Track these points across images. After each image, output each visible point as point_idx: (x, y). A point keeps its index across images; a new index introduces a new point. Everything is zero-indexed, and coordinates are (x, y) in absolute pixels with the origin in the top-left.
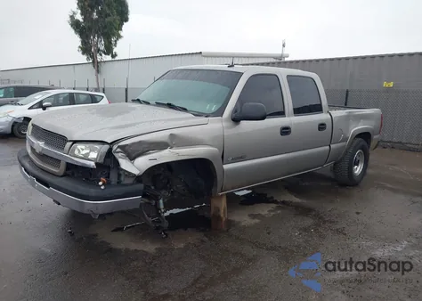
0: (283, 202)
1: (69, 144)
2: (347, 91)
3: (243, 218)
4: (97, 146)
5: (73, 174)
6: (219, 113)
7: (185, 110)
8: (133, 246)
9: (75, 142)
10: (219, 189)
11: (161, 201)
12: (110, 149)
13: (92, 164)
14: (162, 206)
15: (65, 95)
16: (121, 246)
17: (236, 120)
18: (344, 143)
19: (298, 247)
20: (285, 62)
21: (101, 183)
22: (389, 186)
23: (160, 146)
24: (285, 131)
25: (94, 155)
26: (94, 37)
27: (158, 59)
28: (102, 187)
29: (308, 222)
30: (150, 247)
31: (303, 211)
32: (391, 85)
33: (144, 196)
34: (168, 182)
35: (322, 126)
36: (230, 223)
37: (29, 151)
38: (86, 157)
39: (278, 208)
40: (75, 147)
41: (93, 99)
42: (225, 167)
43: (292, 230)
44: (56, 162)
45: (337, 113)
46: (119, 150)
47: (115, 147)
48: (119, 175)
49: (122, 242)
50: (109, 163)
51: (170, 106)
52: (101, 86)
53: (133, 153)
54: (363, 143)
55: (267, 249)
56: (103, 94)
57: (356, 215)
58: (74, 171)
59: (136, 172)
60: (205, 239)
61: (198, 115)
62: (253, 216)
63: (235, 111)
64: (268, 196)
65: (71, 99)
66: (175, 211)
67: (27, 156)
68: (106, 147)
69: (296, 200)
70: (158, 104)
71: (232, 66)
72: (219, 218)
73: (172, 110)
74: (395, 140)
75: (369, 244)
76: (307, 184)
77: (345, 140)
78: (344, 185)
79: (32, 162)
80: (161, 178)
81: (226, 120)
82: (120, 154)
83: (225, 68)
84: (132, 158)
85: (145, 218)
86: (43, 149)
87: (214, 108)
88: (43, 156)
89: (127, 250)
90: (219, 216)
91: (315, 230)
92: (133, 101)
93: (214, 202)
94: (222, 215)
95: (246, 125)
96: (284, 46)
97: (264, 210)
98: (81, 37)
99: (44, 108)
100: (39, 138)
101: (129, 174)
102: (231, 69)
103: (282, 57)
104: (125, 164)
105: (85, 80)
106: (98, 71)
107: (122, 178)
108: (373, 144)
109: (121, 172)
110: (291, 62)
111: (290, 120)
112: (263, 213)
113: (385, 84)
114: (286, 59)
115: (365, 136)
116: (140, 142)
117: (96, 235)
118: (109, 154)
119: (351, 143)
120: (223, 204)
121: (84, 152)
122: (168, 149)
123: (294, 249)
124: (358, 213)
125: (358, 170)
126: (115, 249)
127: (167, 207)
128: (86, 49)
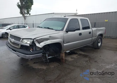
0: (80, 54)
1: (21, 40)
2: (95, 23)
3: (69, 59)
4: (30, 40)
5: (23, 48)
6: (62, 30)
7: (53, 29)
8: (40, 67)
9: (23, 39)
10: (63, 51)
11: (47, 55)
12: (33, 41)
13: (28, 45)
14: (47, 56)
15: (17, 26)
16: (36, 67)
17: (67, 32)
18: (96, 37)
19: (85, 66)
20: (78, 15)
21: (31, 50)
22: (108, 48)
23: (47, 39)
24: (80, 34)
25: (29, 42)
26: (24, 9)
27: (42, 15)
28: (31, 51)
29: (87, 59)
30: (44, 67)
31: (85, 56)
32: (107, 21)
33: (43, 53)
34: (49, 49)
35: (90, 33)
36: (66, 60)
37: (9, 42)
38: (26, 43)
39: (78, 56)
40: (23, 40)
41: (24, 27)
42: (64, 45)
43: (83, 61)
44: (18, 45)
45: (94, 29)
46: (36, 41)
47: (35, 40)
48: (36, 48)
49: (36, 66)
50: (33, 45)
51: (48, 28)
52: (26, 23)
53: (40, 41)
54: (101, 37)
55: (77, 67)
56: (27, 25)
57: (100, 57)
58: (23, 47)
59: (41, 47)
60: (59, 65)
61: (56, 30)
62: (72, 58)
63: (67, 29)
64: (75, 52)
65: (18, 27)
66: (50, 57)
67: (9, 43)
68: (32, 40)
69: (83, 53)
70: (45, 28)
71: (65, 16)
72: (63, 59)
73: (49, 29)
74: (108, 36)
75: (104, 65)
76: (86, 49)
77: (96, 36)
78: (96, 49)
79: (10, 45)
80: (47, 48)
81: (64, 32)
82: (36, 42)
83: (63, 17)
84: (39, 43)
85: (43, 60)
86: (14, 41)
87: (61, 29)
88: (14, 43)
89: (38, 69)
90: (63, 58)
91: (89, 61)
92: (37, 27)
93: (61, 55)
94: (64, 58)
95: (70, 33)
96: (77, 11)
97: (75, 56)
98: (20, 9)
99: (11, 30)
100: (12, 38)
101: (39, 47)
102: (65, 17)
103: (76, 14)
104: (37, 45)
105: (21, 21)
106: (25, 19)
107: (37, 49)
108: (103, 37)
109: (36, 47)
110: (79, 15)
111: (81, 31)
112: (74, 57)
113: (106, 21)
114: (77, 14)
115: (101, 35)
116: (41, 38)
117: (29, 65)
118: (33, 42)
119: (98, 37)
120: (64, 55)
121: (26, 42)
122: (49, 40)
123: (84, 67)
124: (100, 56)
125: (99, 44)
126: (35, 68)
127: (48, 56)
128: (21, 13)
